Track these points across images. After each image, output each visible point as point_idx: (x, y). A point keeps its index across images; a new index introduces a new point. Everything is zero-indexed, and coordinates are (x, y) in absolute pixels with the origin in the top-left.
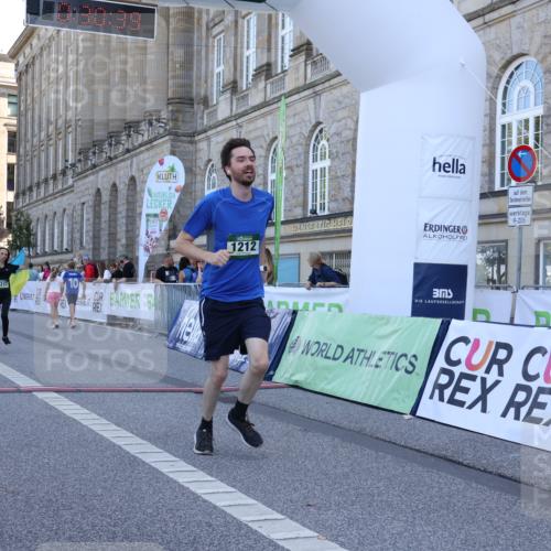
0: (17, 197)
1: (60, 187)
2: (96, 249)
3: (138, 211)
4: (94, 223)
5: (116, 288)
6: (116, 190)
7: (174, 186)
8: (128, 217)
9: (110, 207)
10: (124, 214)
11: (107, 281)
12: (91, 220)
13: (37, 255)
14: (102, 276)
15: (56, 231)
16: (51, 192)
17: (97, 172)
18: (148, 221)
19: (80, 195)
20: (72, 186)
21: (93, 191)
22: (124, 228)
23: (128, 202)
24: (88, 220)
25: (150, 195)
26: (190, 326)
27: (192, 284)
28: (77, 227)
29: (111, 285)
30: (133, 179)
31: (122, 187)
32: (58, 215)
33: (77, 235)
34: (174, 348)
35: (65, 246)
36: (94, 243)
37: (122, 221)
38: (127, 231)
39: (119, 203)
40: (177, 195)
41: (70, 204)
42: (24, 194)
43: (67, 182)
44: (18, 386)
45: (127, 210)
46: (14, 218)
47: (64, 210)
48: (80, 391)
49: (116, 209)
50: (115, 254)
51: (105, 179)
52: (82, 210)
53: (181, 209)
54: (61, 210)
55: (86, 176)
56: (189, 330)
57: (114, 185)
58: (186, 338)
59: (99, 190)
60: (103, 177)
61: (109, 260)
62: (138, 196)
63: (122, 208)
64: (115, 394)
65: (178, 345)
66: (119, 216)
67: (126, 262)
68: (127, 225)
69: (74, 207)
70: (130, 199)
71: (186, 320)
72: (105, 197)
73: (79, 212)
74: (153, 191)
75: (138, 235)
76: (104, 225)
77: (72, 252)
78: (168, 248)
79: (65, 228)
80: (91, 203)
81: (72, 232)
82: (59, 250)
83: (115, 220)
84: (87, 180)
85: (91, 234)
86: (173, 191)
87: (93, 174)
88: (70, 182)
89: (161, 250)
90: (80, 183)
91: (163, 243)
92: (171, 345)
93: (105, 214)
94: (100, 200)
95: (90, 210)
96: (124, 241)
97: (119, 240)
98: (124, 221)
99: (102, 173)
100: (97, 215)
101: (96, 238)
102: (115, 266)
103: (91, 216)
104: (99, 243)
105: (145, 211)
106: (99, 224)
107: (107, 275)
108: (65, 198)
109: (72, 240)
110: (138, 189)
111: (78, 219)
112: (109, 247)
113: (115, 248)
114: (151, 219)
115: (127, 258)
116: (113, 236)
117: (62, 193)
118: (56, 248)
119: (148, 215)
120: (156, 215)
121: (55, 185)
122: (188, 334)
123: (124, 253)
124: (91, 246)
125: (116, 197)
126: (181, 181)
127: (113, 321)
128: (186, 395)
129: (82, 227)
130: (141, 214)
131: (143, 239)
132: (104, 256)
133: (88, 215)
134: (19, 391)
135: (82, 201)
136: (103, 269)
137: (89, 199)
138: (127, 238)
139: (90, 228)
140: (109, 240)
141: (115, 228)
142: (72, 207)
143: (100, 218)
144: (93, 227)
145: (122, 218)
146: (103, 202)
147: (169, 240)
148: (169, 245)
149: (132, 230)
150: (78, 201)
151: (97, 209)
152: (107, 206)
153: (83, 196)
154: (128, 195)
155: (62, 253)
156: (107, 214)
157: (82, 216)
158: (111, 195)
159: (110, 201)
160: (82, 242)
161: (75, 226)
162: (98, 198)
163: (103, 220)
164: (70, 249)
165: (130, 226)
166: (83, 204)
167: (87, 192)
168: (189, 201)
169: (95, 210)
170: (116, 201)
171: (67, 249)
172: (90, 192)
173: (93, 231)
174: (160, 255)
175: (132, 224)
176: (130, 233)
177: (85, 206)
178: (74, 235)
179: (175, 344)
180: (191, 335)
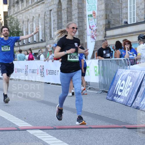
0: (9, 8)
4: (58, 23)
8: (79, 17)
9: (68, 12)
10: (76, 16)
12: (56, 21)
13: (24, 45)
16: (30, 4)
19: (48, 5)
21: (57, 2)
23: (79, 8)
24: (54, 21)
28: (48, 26)
32: (36, 18)
33: (48, 31)
35: (41, 38)
39: (73, 9)
41: (42, 11)
42: (14, 6)
44: (17, 127)
45: (78, 13)
46: (8, 22)
47: (39, 15)
48: (55, 129)
49: (71, 12)
52: (50, 14)
53: (113, 10)
58: (119, 94)
59: (60, 1)
62: (85, 4)
63: (75, 12)
65: (115, 98)
66: (73, 17)
68: (78, 22)
69: (45, 12)
70: (80, 6)
71: (119, 82)
72: (64, 5)
73: (48, 16)
76: (64, 24)
77: (45, 41)
78: (105, 36)
79: (40, 26)
80: (55, 10)
81: (44, 29)
85: (56, 29)
91: (102, 33)
92: (110, 98)
94: (61, 8)
95: (55, 14)
98: (77, 20)
100: (60, 18)
103: (56, 18)
106: (61, 23)
109: (45, 34)
111: (48, 20)
117: (37, 4)
118: (35, 40)
125: (71, 4)
128: (123, 130)
129: (50, 26)
133: (54, 17)
134: (18, 130)
135: (50, 9)
137: (54, 7)
138: (79, 32)
139: (56, 26)
142: (44, 13)
143: (61, 19)
144: (58, 25)
145: (75, 18)
146: (63, 8)
147: (106, 31)
148: (106, 34)
149: (82, 26)
150: (47, 9)
151: (59, 14)
152: (66, 11)
153: (50, 6)
154: (78, 4)
155: (39, 42)
156: (66, 16)
157: (50, 18)
158: (67, 4)
159: (67, 8)
160: (51, 36)
161: (46, 25)
162: (60, 7)
163: (63, 20)
164: (43, 40)
165: (80, 23)
166: (51, 10)
167: (52, 3)
168: (118, 4)
169: (58, 14)
170: (71, 7)
171: (42, 40)
172: (55, 3)
173: (58, 27)
174: (100, 41)
175: (82, 22)
176: (81, 28)
177: (52, 12)
178: (46, 31)
179: (113, 98)
180: (123, 91)
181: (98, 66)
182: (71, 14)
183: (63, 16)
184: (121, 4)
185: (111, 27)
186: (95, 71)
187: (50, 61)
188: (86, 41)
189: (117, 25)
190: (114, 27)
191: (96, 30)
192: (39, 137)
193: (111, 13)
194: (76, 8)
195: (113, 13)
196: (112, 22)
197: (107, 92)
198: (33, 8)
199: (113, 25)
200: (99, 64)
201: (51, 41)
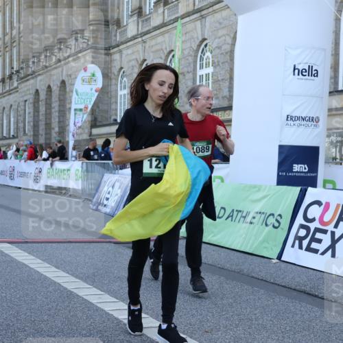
1: (7, 88)
2: (36, 135)
3: (68, 106)
4: (34, 116)
5: (52, 165)
6: (51, 91)
7: (94, 88)
8: (60, 111)
9: (46, 104)
10: (57, 109)
11: (45, 160)
12: (32, 114)
14: (41, 156)
15: (5, 121)
17: (36, 77)
18: (75, 114)
19: (23, 94)
20: (17, 87)
21: (34, 91)
22: (57, 120)
23: (60, 100)
24: (29, 113)
25: (77, 94)
26: (109, 193)
27: (110, 162)
28: (21, 119)
29: (49, 162)
30: (63, 82)
31: (55, 89)
32: (6, 110)
33: (21, 125)
34: (97, 210)
35: (12, 133)
36: (34, 131)
37: (55, 114)
38: (59, 122)
39: (53, 100)
40: (96, 94)
41: (15, 101)
43: (13, 85)
45: (59, 106)
47: (11, 106)
48: (27, 242)
49: (50, 105)
50: (50, 139)
51: (42, 83)
52: (25, 105)
53: (100, 105)
54: (9, 106)
55: (28, 80)
56: (108, 196)
57: (49, 87)
58: (105, 202)
59: (37, 91)
60: (41, 81)
61: (46, 144)
62: (67, 96)
63: (55, 105)
64: (54, 245)
65: (100, 207)
66: (53, 110)
67: (59, 145)
68: (59, 117)
69: (19, 103)
70: (62, 97)
71: (106, 189)
72: (43, 96)
73: (22, 107)
74: (79, 91)
75: (69, 125)
76: (42, 117)
77: (17, 137)
78: (91, 135)
79: (12, 119)
80: (31, 101)
81: (17, 123)
82: (8, 136)
83: (50, 114)
84: (28, 83)
85: (32, 124)
86: (93, 91)
87: (33, 78)
88: (15, 84)
89: (86, 137)
90: (23, 85)
91: (87, 131)
92: (94, 208)
93: (42, 109)
94: (38, 99)
95: (31, 106)
96: (57, 129)
97: (53, 129)
98: (57, 114)
99: (39, 78)
100: (36, 110)
101: (36, 126)
102: (51, 148)
103: (32, 110)
104: (38, 131)
105: (74, 106)
106: (38, 116)
107: (45, 155)
108: (11, 96)
109: (17, 129)
110: (68, 90)
111: (22, 112)
112: (46, 134)
113: (50, 134)
114: (78, 112)
115: (60, 142)
116: (48, 126)
117: (9, 92)
118: (5, 135)
119: (75, 110)
120: (81, 110)
121: (4, 87)
122: (107, 199)
123: (58, 138)
124: (32, 133)
125: (51, 95)
126: (100, 84)
127: (50, 190)
128: (108, 245)
129: (25, 119)
130: (70, 108)
131: (72, 128)
132: (42, 141)
133: (29, 109)
135: (25, 99)
136: (42, 150)
137: (30, 98)
138: (59, 127)
139: (31, 119)
140: (46, 129)
141: (50, 119)
142: (17, 103)
143: (38, 112)
144: (34, 119)
145: (55, 112)
146: (41, 99)
147: (91, 129)
148: (91, 133)
149: (63, 121)
150: (22, 99)
151: (36, 105)
152: (44, 103)
153: (25, 95)
154: (59, 95)
155: (10, 138)
156: (44, 109)
157: (25, 110)
158: (47, 95)
159: (46, 99)
160: (24, 131)
161: (19, 118)
162: (37, 97)
163: (41, 113)
164: (15, 135)
165: (61, 118)
166: (26, 101)
167: (28, 92)
168: (107, 99)
169: (34, 106)
170: (50, 99)
171: (13, 136)
172: (31, 92)
173: (34, 121)
174: (84, 140)
175: (63, 116)
176: (62, 123)
177: (27, 103)
178: (19, 125)
179: (97, 207)
180: (110, 200)
181: (80, 169)
182: (51, 106)
183: (40, 108)
184: (111, 98)
185: (98, 124)
186: (76, 175)
187: (23, 161)
188: (67, 139)
189: (105, 123)
190: (101, 124)
191: (80, 127)
192: (6, 252)
193: (98, 107)
194: (57, 99)
195: (101, 108)
196: (99, 119)
197: (90, 200)
198: (4, 97)
199: (100, 122)
200: (82, 168)
201: (24, 138)
